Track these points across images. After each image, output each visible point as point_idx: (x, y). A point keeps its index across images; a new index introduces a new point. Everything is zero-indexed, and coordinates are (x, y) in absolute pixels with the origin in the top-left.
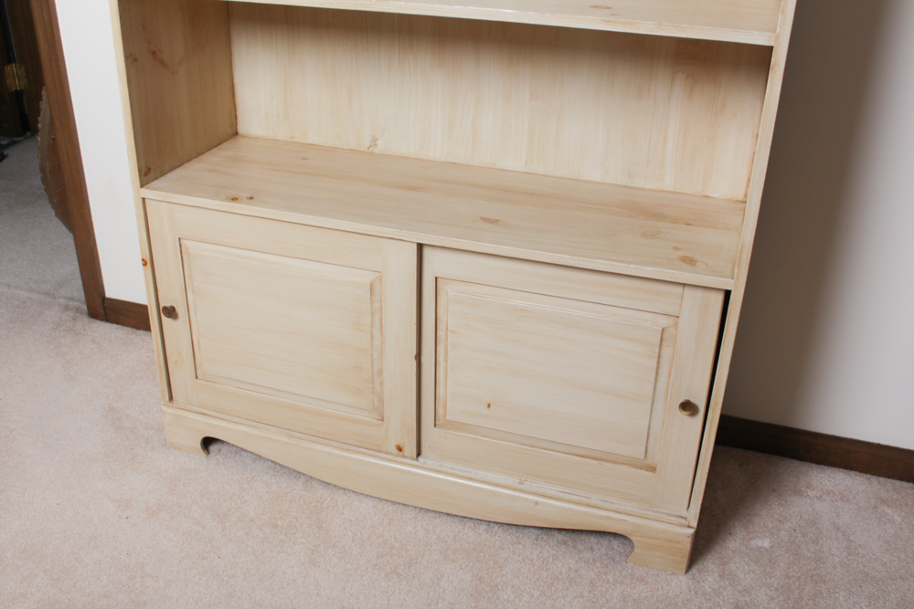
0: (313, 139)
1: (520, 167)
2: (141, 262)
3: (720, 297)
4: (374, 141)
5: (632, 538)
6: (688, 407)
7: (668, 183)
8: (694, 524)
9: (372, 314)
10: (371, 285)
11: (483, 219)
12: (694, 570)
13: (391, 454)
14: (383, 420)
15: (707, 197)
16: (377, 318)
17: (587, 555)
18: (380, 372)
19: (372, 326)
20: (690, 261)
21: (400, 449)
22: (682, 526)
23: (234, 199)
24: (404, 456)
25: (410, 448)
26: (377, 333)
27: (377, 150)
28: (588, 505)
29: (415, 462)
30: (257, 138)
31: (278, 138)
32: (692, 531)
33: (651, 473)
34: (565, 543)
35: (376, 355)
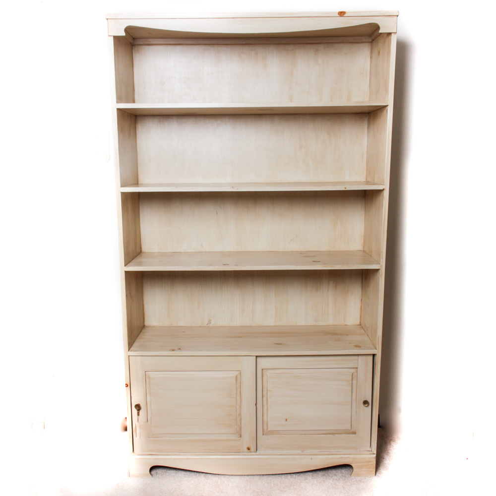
0: (181, 324)
1: (272, 324)
2: (125, 386)
3: (371, 357)
4: (210, 322)
5: (352, 465)
6: (365, 402)
7: (331, 322)
8: (375, 452)
9: (236, 389)
10: (236, 377)
11: (275, 344)
12: (378, 474)
13: (244, 452)
14: (241, 437)
15: (346, 325)
16: (238, 391)
17: (335, 477)
18: (240, 414)
19: (236, 395)
20: (358, 347)
21: (249, 449)
22: (370, 454)
23: (173, 350)
24: (251, 452)
25: (253, 448)
26: (238, 397)
27: (211, 325)
28: (332, 455)
29: (255, 453)
30: (154, 326)
31: (165, 325)
32: (375, 455)
33: (354, 435)
34: (324, 475)
35: (238, 407)
